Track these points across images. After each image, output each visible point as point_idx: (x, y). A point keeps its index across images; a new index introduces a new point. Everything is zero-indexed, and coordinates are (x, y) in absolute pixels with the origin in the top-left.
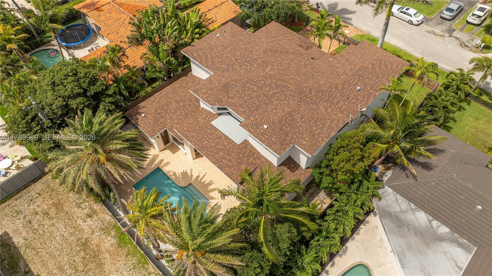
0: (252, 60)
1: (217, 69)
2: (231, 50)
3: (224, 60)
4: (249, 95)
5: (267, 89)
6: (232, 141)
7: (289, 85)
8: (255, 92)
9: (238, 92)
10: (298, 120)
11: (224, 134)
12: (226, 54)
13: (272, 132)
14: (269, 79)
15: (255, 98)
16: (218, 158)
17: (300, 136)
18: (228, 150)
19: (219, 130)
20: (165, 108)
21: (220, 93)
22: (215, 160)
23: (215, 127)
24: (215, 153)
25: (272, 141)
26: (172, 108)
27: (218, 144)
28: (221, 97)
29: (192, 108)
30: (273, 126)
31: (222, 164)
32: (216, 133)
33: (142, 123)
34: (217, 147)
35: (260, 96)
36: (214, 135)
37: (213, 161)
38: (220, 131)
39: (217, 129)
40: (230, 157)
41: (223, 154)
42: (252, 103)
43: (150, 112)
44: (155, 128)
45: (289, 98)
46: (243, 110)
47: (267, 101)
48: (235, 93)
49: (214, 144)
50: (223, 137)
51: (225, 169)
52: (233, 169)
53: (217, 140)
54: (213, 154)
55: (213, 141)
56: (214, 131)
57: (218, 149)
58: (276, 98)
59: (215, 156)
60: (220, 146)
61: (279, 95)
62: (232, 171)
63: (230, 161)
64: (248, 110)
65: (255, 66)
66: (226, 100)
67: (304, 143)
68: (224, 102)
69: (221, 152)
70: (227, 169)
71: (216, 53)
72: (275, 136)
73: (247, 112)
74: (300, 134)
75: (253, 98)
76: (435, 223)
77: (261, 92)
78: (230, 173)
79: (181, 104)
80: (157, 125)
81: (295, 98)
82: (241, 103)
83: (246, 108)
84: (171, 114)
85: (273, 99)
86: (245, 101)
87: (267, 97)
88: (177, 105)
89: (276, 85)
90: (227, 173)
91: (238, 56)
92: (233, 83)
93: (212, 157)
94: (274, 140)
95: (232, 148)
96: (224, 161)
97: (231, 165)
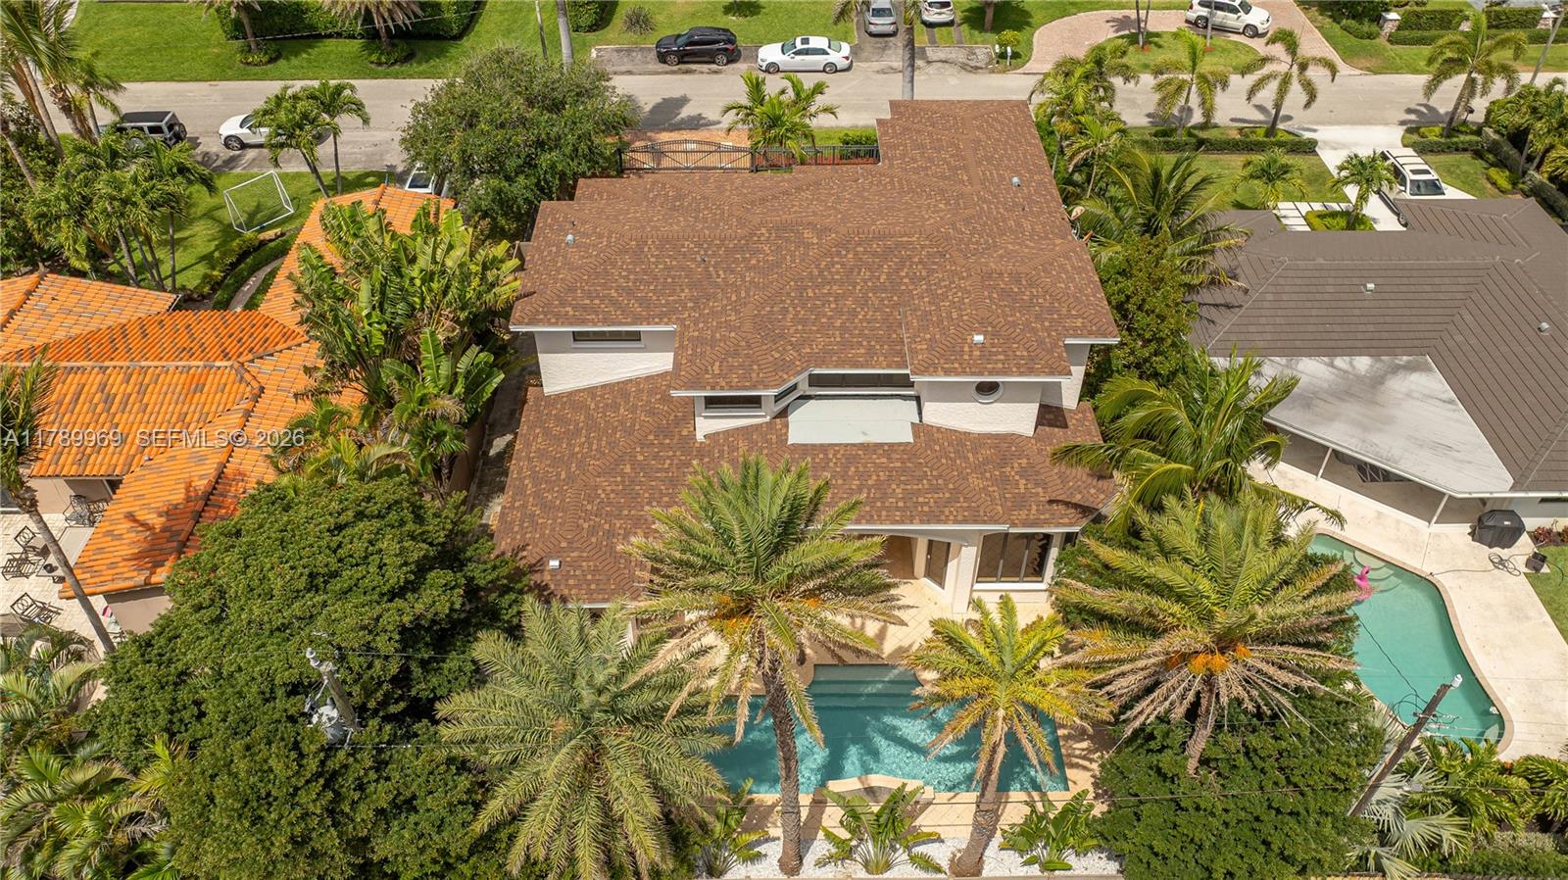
0: (743, 242)
1: (674, 311)
2: (660, 248)
3: (669, 280)
4: (839, 312)
5: (865, 274)
6: (891, 445)
7: (905, 239)
8: (844, 296)
9: (804, 322)
10: (1016, 290)
11: (854, 445)
12: (656, 264)
13: (1001, 341)
14: (844, 252)
15: (859, 309)
16: (901, 504)
17: (1055, 316)
18: (904, 470)
19: (829, 445)
20: (589, 507)
21: (765, 347)
22: (898, 513)
23: (814, 446)
24: (883, 499)
25: (1022, 357)
26: (612, 496)
27: (863, 476)
28: (777, 355)
29: (668, 457)
30: (990, 329)
31: (926, 509)
32: (831, 456)
33: (570, 588)
34: (870, 482)
35: (866, 298)
36: (831, 464)
37: (897, 518)
38: (836, 445)
39: (822, 445)
40: (925, 482)
41: (902, 486)
42: (865, 324)
43: (564, 544)
44: (627, 571)
45: (934, 263)
46: (863, 351)
47: (895, 298)
48: (800, 327)
49: (858, 482)
50: (860, 452)
51: (947, 513)
52: (962, 500)
53: (853, 469)
54: (879, 504)
55: (844, 476)
56: (821, 456)
57: (879, 485)
58: (906, 280)
59: (887, 504)
60: (874, 477)
61: (905, 270)
62: (965, 505)
63: (936, 489)
64: (873, 343)
65: (766, 248)
66: (795, 354)
67: (1079, 324)
68: (798, 363)
69: (894, 486)
70: (951, 512)
71: (627, 278)
72: (1015, 346)
73: (878, 347)
74: (1050, 311)
75: (854, 314)
76: (1339, 362)
77: (858, 287)
78: (966, 514)
79: (628, 469)
80: (623, 561)
81: (948, 256)
82: (838, 339)
83: (865, 343)
84: (626, 512)
85: (903, 287)
86: (843, 328)
87: (885, 290)
88: (619, 479)
89: (875, 254)
90: (960, 518)
91: (698, 253)
92: (768, 309)
93: (884, 513)
94: (1025, 353)
95: (909, 459)
96: (921, 500)
97: (947, 495)
